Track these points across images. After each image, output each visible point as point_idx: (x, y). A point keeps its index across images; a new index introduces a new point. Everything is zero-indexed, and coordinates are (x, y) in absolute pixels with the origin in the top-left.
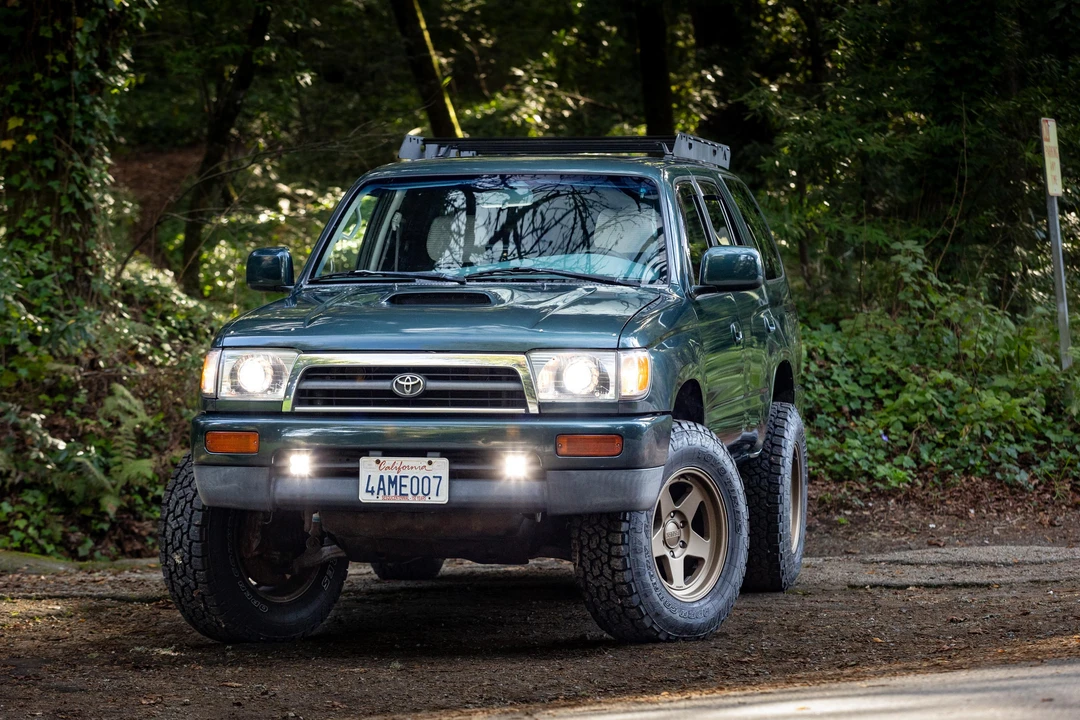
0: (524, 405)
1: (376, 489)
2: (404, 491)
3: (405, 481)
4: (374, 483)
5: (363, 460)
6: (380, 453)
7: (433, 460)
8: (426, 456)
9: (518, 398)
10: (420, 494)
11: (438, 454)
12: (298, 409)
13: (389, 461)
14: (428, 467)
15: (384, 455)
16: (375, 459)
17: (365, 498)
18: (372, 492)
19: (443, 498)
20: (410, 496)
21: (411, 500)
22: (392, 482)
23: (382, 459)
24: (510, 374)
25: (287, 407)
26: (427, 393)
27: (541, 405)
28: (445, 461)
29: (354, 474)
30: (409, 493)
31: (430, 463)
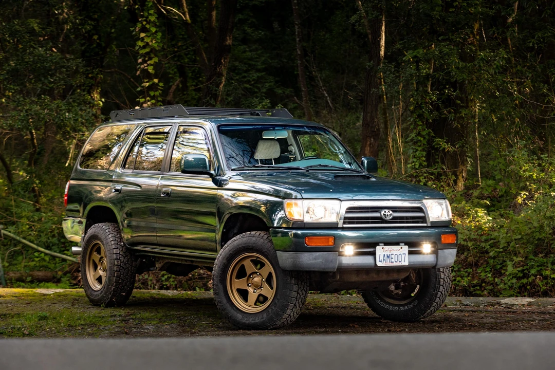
0: (426, 222)
1: (382, 260)
2: (393, 260)
3: (393, 256)
4: (382, 258)
5: (377, 247)
6: (383, 244)
7: (403, 246)
8: (399, 245)
9: (424, 219)
10: (398, 262)
11: (403, 244)
12: (345, 226)
13: (387, 247)
14: (401, 250)
15: (385, 245)
16: (382, 247)
17: (379, 264)
18: (381, 261)
19: (406, 263)
20: (395, 262)
21: (395, 264)
22: (388, 257)
23: (384, 247)
24: (420, 210)
25: (340, 225)
26: (394, 218)
27: (432, 222)
28: (407, 247)
29: (373, 254)
30: (394, 261)
31: (401, 248)
